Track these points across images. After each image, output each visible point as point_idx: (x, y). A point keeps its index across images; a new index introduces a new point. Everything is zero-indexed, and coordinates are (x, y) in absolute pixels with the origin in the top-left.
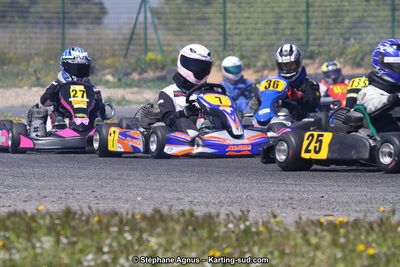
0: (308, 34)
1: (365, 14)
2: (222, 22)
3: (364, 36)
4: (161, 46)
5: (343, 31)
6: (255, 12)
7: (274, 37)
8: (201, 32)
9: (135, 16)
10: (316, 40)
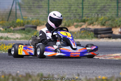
0: (83, 12)
1: (106, 4)
2: (47, 7)
3: (106, 13)
4: (22, 16)
5: (97, 11)
6: (61, 3)
7: (68, 14)
8: (39, 11)
9: (11, 6)
10: (86, 15)
